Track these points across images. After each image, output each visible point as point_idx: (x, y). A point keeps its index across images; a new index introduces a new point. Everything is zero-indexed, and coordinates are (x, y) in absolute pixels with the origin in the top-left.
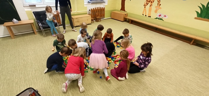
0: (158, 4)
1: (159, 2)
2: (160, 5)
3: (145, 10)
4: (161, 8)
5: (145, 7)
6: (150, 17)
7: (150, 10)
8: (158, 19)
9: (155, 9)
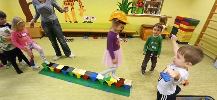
1: (81, 3)
4: (85, 10)
7: (73, 14)
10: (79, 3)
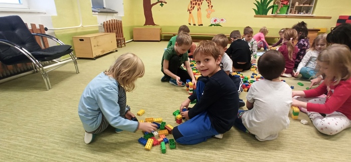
0: (209, 6)
2: (212, 6)
3: (191, 17)
4: (214, 11)
5: (190, 13)
6: (202, 25)
7: (199, 16)
8: (214, 25)
9: (206, 13)
10: (208, 3)
